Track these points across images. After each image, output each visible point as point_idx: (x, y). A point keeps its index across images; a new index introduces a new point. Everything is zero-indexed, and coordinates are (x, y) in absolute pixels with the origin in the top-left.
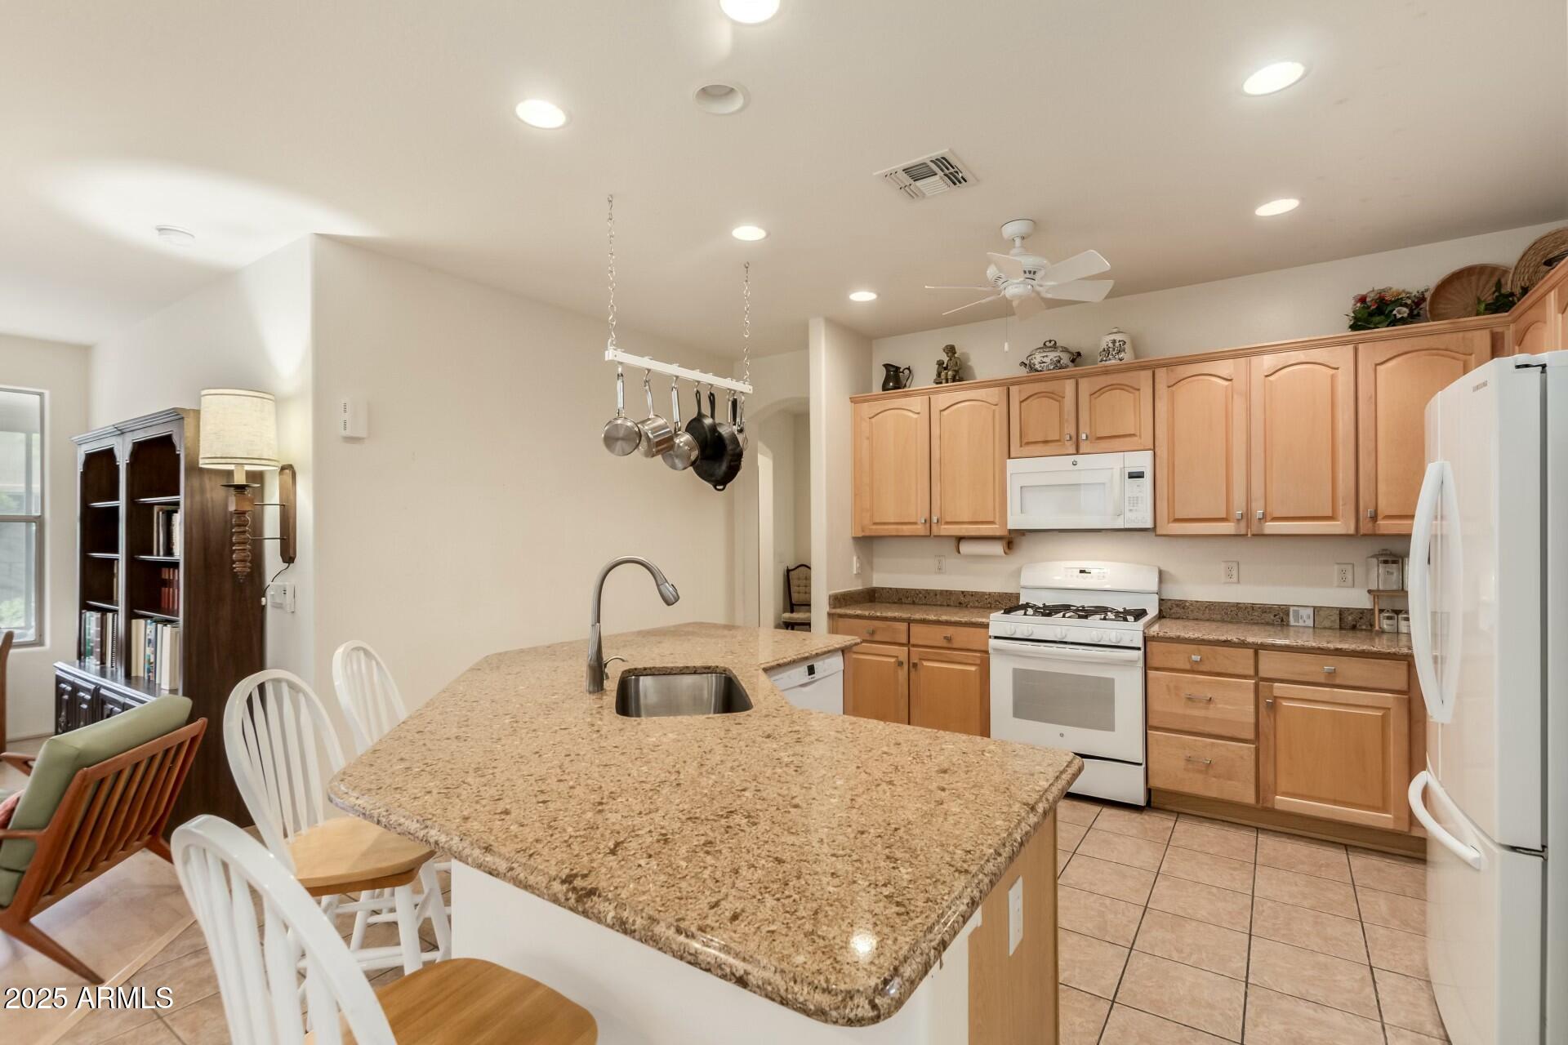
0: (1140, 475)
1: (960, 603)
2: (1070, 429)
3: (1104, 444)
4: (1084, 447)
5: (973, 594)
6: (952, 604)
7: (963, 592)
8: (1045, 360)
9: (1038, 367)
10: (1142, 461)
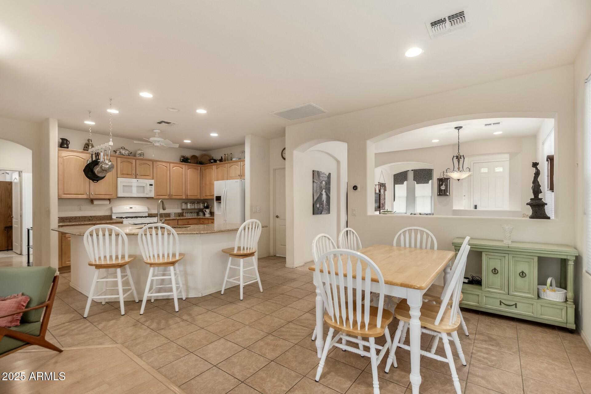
0: (152, 185)
1: (90, 220)
2: (134, 172)
3: (142, 177)
4: (137, 177)
5: (94, 217)
6: (86, 220)
7: (90, 216)
8: (126, 152)
9: (124, 154)
10: (152, 182)
